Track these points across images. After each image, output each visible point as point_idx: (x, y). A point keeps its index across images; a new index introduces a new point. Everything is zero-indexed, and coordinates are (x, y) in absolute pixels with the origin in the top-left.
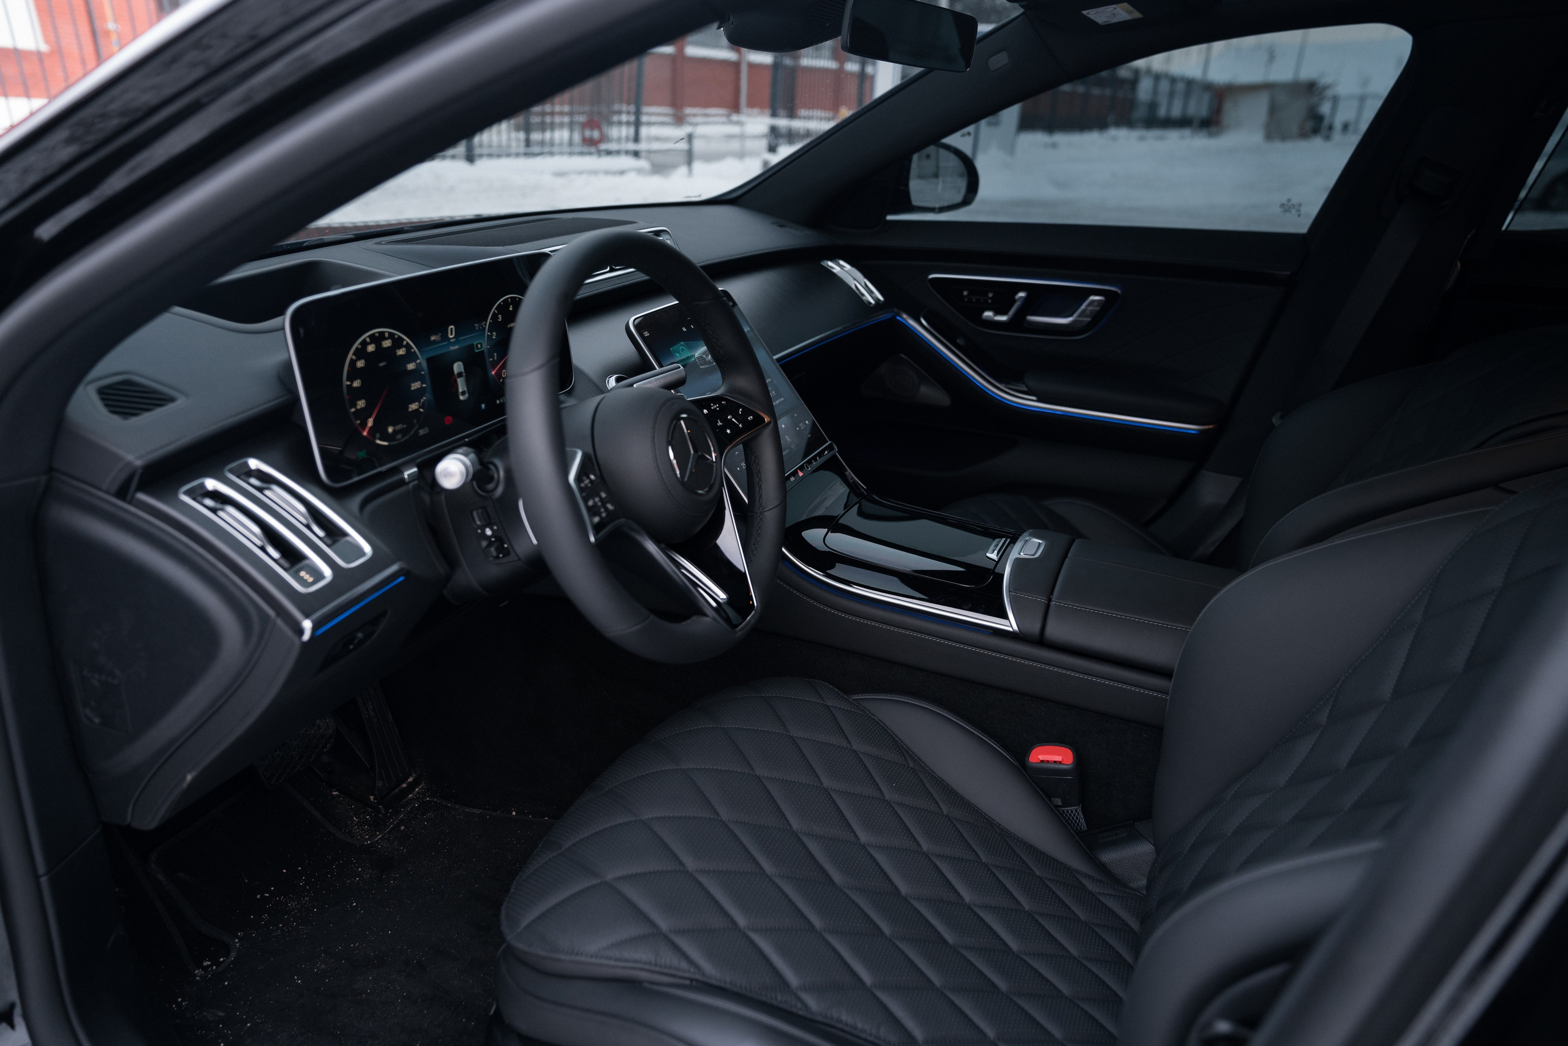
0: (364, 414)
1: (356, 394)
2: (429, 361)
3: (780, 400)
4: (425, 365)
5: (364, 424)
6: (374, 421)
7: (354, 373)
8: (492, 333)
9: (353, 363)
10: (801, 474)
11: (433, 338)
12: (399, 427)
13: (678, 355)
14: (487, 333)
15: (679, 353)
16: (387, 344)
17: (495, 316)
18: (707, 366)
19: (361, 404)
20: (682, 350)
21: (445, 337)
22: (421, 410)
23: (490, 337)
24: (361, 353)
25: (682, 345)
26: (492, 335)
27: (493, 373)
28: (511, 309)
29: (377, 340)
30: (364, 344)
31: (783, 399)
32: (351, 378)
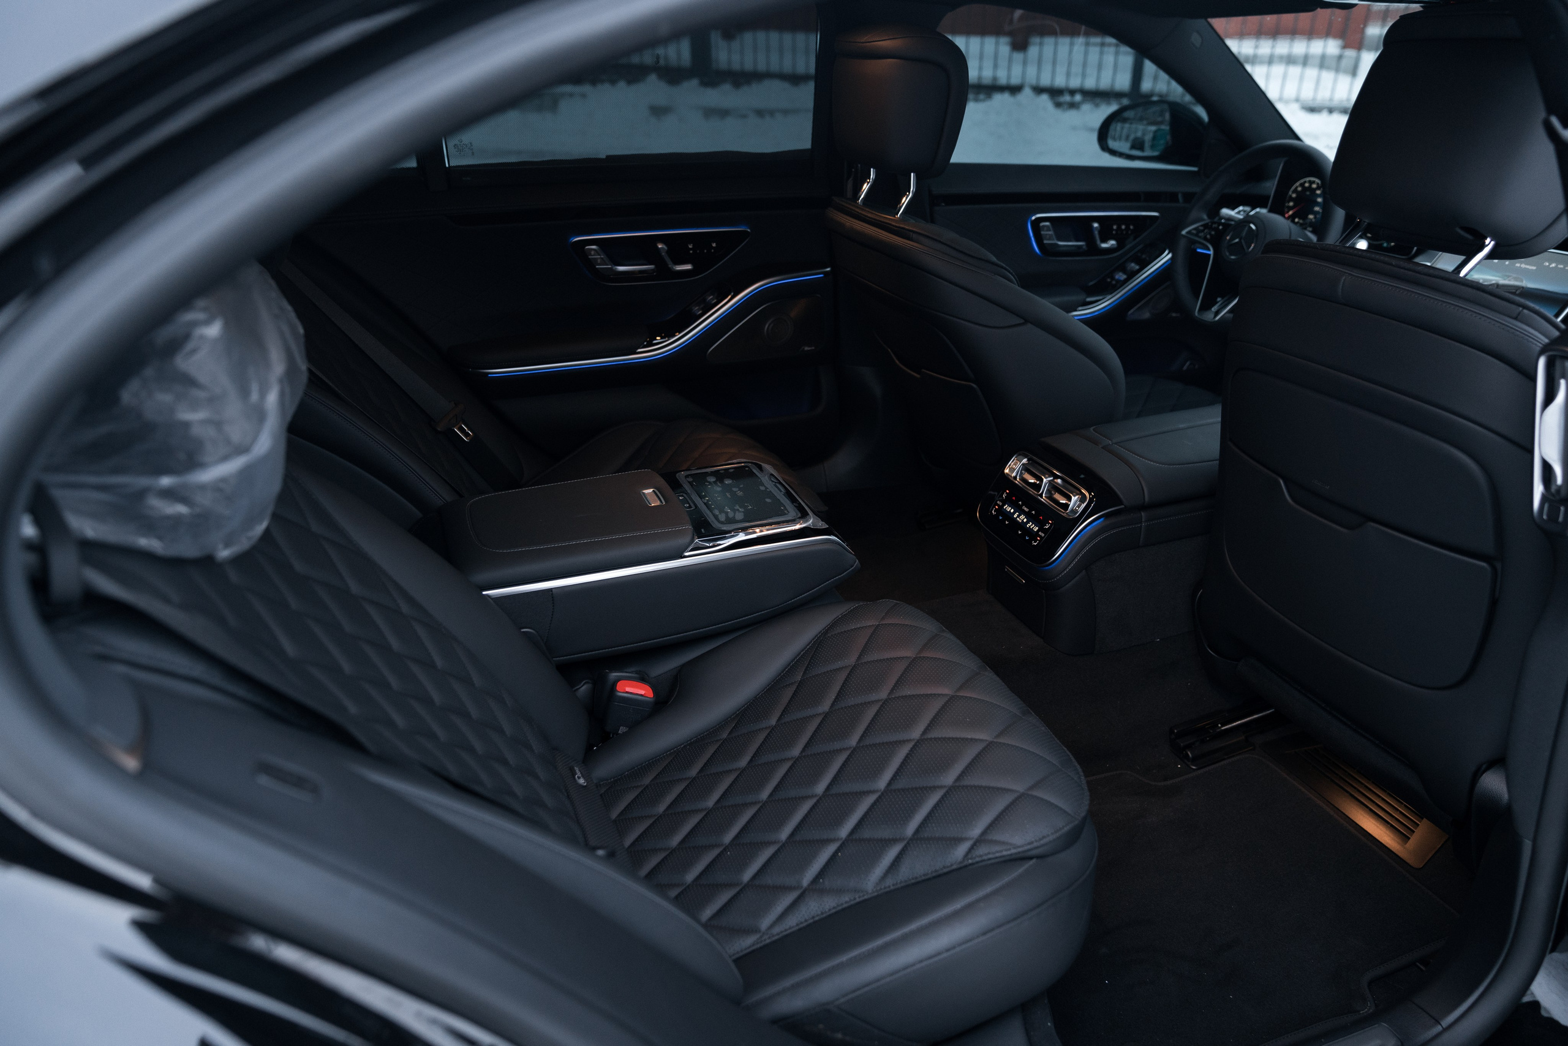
0: (1290, 208)
1: (1291, 199)
5: (1288, 212)
6: (1293, 212)
7: (1295, 191)
9: (1297, 187)
12: (1301, 221)
16: (1314, 186)
19: (1291, 204)
22: (1314, 219)
24: (1302, 185)
29: (1311, 183)
30: (1305, 182)
32: (1293, 192)
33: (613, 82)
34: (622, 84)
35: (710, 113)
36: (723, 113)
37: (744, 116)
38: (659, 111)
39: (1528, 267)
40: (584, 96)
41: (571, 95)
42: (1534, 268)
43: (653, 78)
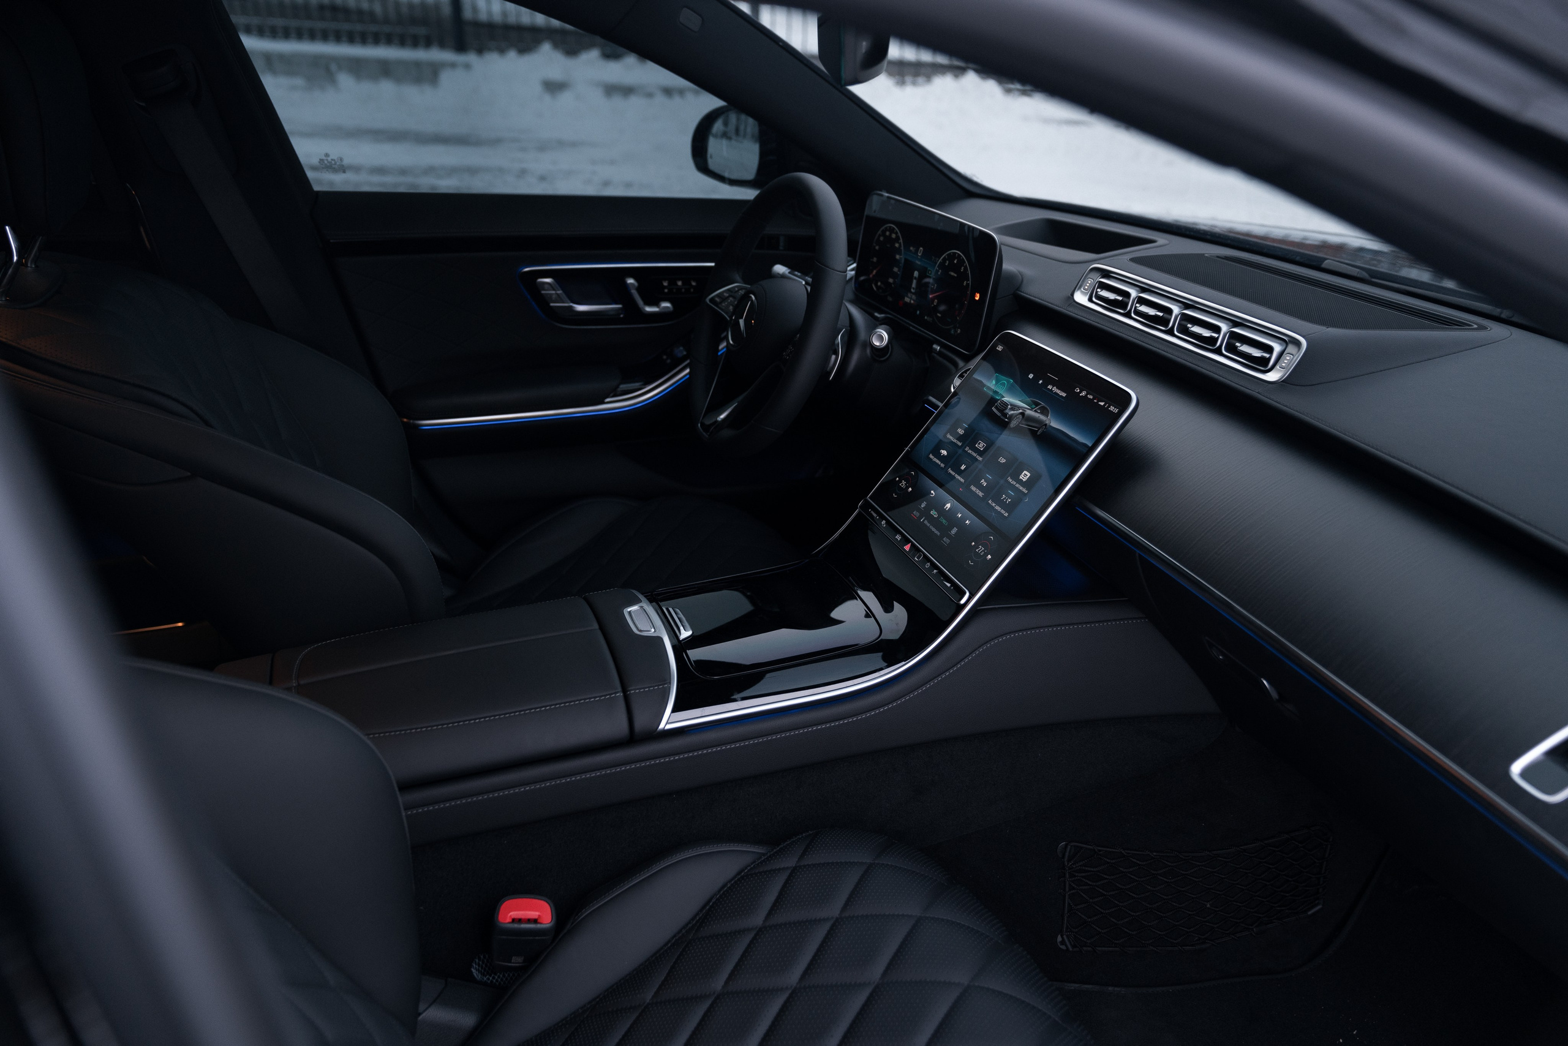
0: (874, 266)
1: (875, 253)
2: (906, 260)
3: (1003, 512)
4: (903, 261)
5: (872, 272)
6: (876, 273)
7: (878, 242)
8: (939, 269)
9: (879, 236)
10: (907, 548)
11: (911, 248)
12: (883, 286)
13: (994, 382)
14: (936, 268)
15: (996, 383)
16: (893, 236)
17: (944, 260)
18: (999, 414)
19: (875, 260)
20: (1003, 384)
21: (917, 250)
22: (893, 286)
23: (937, 271)
24: (883, 233)
25: (1008, 382)
26: (939, 271)
27: (930, 296)
28: (955, 262)
29: (891, 231)
30: (886, 229)
31: (1006, 515)
32: (877, 244)
33: (502, 51)
34: (512, 54)
35: (612, 90)
36: (627, 91)
37: (650, 95)
38: (553, 87)
39: (1058, 392)
40: (467, 66)
41: (453, 65)
42: (1064, 395)
43: (546, 47)
